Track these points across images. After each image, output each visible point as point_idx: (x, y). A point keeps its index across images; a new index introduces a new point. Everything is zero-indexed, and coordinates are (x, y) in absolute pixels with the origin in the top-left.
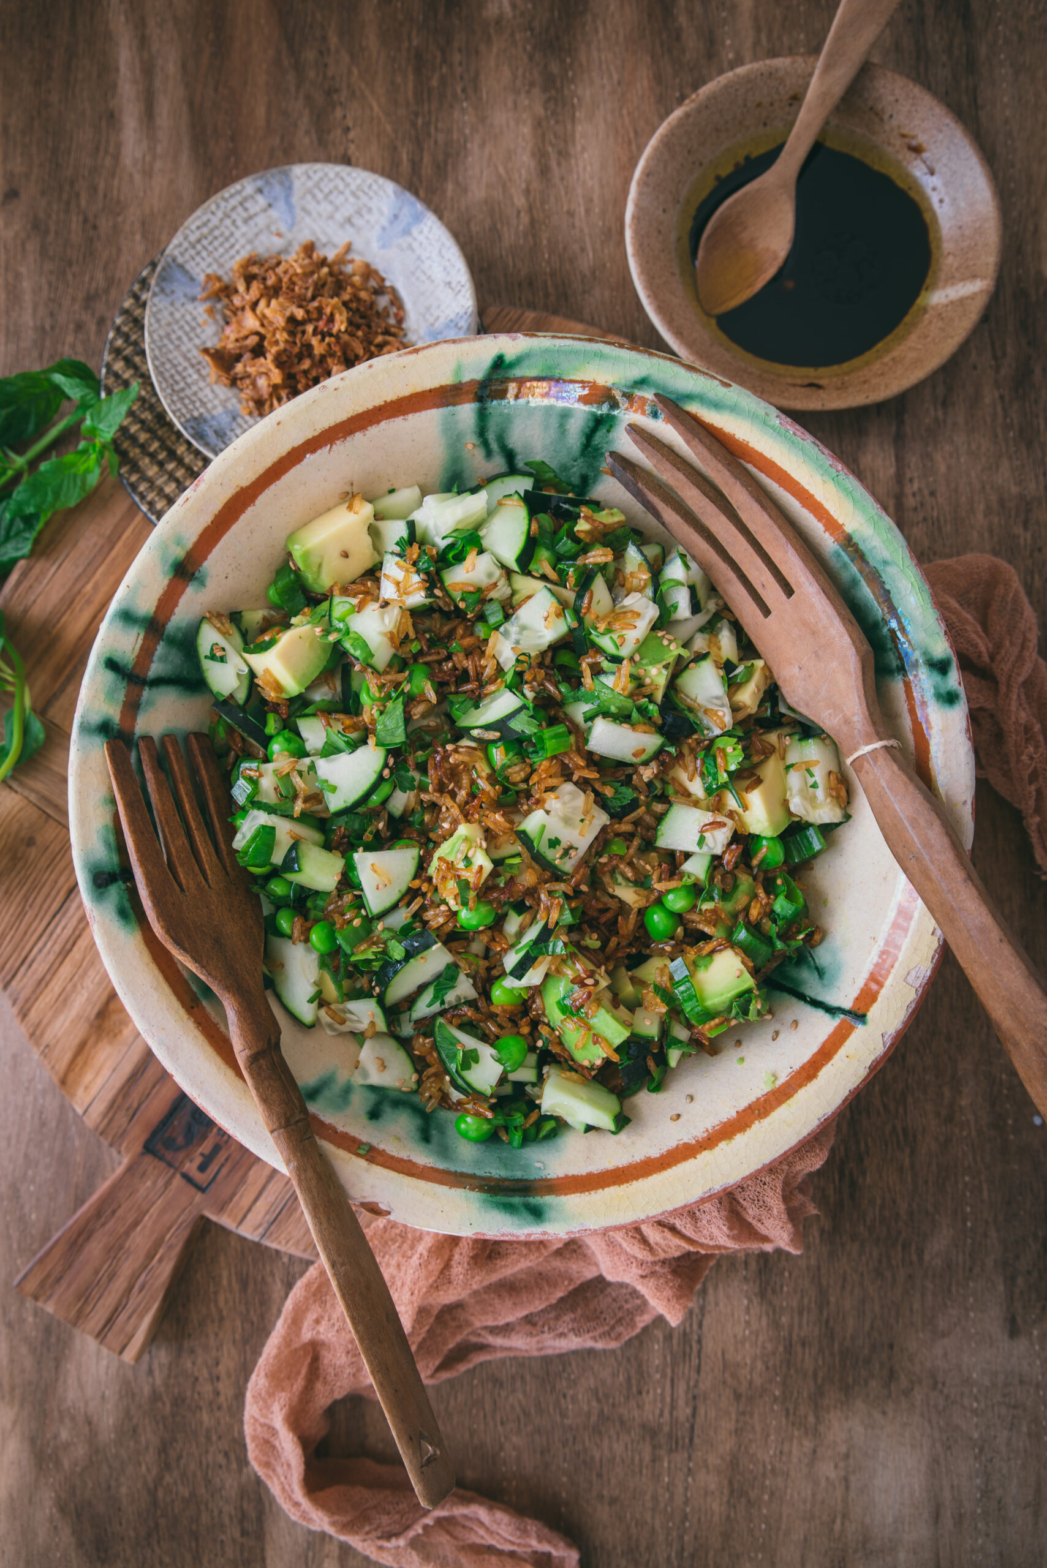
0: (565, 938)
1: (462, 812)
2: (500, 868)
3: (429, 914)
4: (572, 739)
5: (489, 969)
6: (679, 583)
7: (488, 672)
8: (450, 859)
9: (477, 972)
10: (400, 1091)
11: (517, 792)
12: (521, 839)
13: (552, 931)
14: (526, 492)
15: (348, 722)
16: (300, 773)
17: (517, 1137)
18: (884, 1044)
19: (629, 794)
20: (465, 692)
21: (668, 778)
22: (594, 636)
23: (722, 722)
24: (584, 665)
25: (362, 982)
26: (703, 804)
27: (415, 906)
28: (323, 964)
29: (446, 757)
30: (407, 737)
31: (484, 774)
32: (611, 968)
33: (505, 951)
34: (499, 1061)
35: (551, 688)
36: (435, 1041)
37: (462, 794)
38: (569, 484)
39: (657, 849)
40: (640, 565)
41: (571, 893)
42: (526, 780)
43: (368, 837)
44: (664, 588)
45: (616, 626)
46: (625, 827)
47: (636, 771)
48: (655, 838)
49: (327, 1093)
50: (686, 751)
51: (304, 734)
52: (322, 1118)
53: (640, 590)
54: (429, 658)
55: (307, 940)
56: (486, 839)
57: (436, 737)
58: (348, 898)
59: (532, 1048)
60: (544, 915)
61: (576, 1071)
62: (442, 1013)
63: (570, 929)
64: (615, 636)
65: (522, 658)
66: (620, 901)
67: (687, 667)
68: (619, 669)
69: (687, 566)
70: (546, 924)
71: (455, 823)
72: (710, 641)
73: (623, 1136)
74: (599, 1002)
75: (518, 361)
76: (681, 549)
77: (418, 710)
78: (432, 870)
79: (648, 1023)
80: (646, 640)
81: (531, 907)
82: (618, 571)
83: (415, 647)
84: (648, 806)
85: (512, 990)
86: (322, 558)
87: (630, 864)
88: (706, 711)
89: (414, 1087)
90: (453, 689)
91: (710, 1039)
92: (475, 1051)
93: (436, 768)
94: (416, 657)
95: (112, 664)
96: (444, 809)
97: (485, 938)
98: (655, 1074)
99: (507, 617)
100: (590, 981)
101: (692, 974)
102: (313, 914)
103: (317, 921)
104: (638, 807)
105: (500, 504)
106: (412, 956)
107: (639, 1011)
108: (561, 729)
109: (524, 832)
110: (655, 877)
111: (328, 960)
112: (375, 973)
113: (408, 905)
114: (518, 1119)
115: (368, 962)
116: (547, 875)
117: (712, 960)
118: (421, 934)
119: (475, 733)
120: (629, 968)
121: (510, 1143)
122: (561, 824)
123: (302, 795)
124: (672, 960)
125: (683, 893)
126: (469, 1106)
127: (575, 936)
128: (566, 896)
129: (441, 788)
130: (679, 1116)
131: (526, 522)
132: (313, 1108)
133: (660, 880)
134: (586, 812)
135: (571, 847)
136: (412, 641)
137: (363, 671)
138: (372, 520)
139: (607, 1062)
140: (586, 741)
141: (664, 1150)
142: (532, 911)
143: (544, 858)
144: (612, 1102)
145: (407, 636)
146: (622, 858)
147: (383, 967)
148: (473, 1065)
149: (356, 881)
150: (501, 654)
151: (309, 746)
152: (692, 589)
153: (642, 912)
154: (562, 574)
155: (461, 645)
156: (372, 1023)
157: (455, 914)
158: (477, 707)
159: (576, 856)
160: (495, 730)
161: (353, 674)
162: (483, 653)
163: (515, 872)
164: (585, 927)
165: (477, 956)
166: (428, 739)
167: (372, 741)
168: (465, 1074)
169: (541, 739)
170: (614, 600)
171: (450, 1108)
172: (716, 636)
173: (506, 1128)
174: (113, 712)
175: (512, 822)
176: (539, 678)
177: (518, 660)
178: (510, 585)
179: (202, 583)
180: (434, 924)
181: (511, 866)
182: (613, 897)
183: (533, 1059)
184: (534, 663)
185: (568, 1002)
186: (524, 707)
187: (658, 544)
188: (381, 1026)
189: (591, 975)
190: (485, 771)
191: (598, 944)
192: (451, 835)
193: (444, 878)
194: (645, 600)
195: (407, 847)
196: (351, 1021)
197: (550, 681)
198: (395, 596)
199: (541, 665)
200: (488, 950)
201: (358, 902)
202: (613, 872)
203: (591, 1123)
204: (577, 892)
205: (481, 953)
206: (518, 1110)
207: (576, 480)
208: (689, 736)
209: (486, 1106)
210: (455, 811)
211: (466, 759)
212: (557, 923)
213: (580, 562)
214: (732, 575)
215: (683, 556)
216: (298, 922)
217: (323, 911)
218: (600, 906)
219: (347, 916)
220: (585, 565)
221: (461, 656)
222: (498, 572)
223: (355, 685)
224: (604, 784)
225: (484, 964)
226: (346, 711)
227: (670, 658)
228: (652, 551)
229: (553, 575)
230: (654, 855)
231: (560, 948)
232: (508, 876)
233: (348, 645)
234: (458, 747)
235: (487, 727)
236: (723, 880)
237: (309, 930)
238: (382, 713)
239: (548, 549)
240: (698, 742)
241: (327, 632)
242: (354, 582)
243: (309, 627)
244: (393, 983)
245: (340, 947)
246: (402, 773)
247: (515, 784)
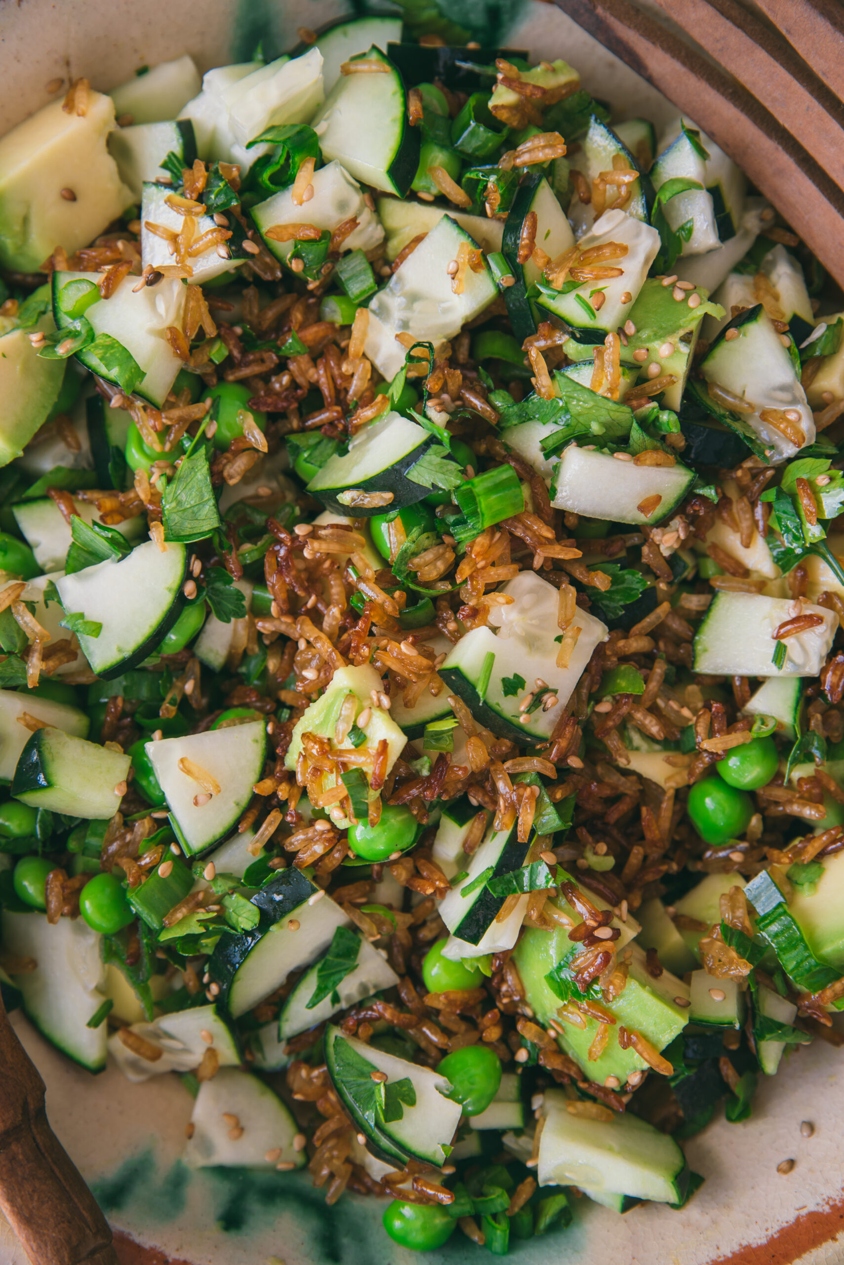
0: (549, 858)
1: (335, 646)
2: (418, 743)
3: (296, 841)
4: (525, 491)
5: (413, 929)
6: (691, 185)
7: (357, 386)
8: (326, 733)
9: (392, 937)
10: (273, 1169)
11: (435, 600)
12: (451, 684)
13: (525, 846)
14: (391, 46)
15: (109, 503)
16: (31, 607)
17: (500, 1233)
19: (636, 581)
20: (318, 428)
21: (704, 547)
22: (546, 299)
23: (797, 431)
24: (534, 353)
25: (185, 978)
26: (774, 586)
27: (268, 828)
28: (109, 952)
29: (296, 549)
30: (221, 519)
31: (370, 573)
32: (637, 903)
33: (441, 893)
34: (451, 1095)
35: (477, 402)
36: (330, 1072)
37: (333, 615)
38: (467, 26)
39: (697, 678)
40: (615, 159)
41: (552, 774)
42: (449, 575)
43: (168, 710)
44: (664, 197)
45: (586, 274)
46: (637, 644)
47: (646, 540)
48: (692, 657)
49: (140, 1191)
50: (732, 493)
51: (32, 533)
52: (138, 1239)
53: (622, 204)
54: (245, 372)
55: (75, 912)
56: (387, 692)
57: (273, 515)
58: (143, 827)
59: (509, 1066)
60: (508, 819)
61: (594, 1099)
62: (337, 1019)
63: (557, 839)
64: (585, 293)
65: (417, 352)
66: (639, 777)
67: (722, 336)
68: (600, 354)
69: (702, 153)
70: (514, 835)
71: (326, 669)
72: (757, 288)
73: (693, 1212)
74: (624, 968)
76: (689, 124)
77: (236, 469)
78: (292, 759)
79: (718, 998)
80: (642, 294)
81: (480, 808)
82: (575, 175)
83: (218, 353)
84: (673, 600)
85: (461, 963)
86: (29, 207)
87: (653, 710)
88: (765, 416)
89: (300, 1159)
90: (295, 424)
91: (833, 1016)
92: (405, 1084)
93: (280, 570)
94: (222, 370)
96: (302, 645)
97: (401, 874)
98: (739, 1090)
99: (381, 281)
100: (604, 933)
101: (789, 899)
102: (81, 863)
103: (89, 875)
104: (656, 604)
105: (346, 72)
106: (274, 921)
107: (696, 976)
108: (505, 473)
109: (456, 671)
110: (701, 729)
111: (117, 944)
112: (207, 958)
113: (256, 827)
114: (498, 1199)
115: (192, 940)
116: (506, 745)
117: (821, 871)
118: (284, 879)
119: (345, 498)
120: (668, 901)
121: (487, 1245)
122: (521, 650)
123: (38, 646)
124: (747, 878)
125: (754, 753)
126: (406, 1186)
127: (567, 852)
128: (545, 781)
129: (293, 608)
130: (792, 1163)
131: (399, 100)
132: (117, 1221)
133: (711, 734)
134: (565, 623)
135: (545, 690)
136: (212, 341)
137: (128, 405)
138: (113, 126)
139: (650, 1077)
140: (552, 492)
141: (774, 1230)
142: (485, 815)
143: (498, 714)
144: (665, 1147)
145: (201, 333)
146: (636, 700)
147: (221, 947)
148: (405, 1108)
149: (154, 793)
150: (376, 349)
151: (42, 556)
152: (715, 193)
153: (682, 795)
154: (474, 189)
155: (302, 341)
156: (211, 1052)
157: (343, 835)
158: (343, 451)
159: (556, 704)
160: (383, 489)
161: (109, 415)
162: (343, 353)
163: (447, 745)
164: (583, 832)
165: (390, 907)
166: (259, 519)
167: (157, 533)
168: (393, 1127)
169: (470, 497)
170: (574, 230)
171: (369, 1192)
172: (767, 275)
173: (477, 1219)
175: (430, 656)
176: (452, 386)
177: (410, 358)
178: (380, 221)
180: (306, 857)
181: (438, 736)
182: (626, 773)
183: (511, 1085)
184: (441, 360)
185: (567, 975)
186: (432, 441)
187: (642, 120)
188: (228, 1053)
189: (605, 920)
190: (371, 566)
191: (609, 862)
192: (321, 691)
193: (317, 771)
194: (631, 221)
195: (242, 721)
196: (172, 1051)
197: (472, 390)
198: (171, 261)
199: (452, 362)
200: (408, 893)
201: (162, 832)
202: (622, 728)
203: (633, 1192)
204: (563, 771)
205: (396, 901)
206: (494, 1183)
207: (478, 18)
208: (736, 465)
209: (437, 1182)
210: (324, 647)
211: (334, 548)
212: (533, 832)
213: (505, 163)
214: (786, 160)
215: (692, 135)
216: (55, 880)
217: (99, 855)
218: (607, 792)
219: (146, 861)
220: (515, 168)
221: (304, 360)
222: (356, 199)
223: (114, 435)
224: (590, 568)
225: (403, 920)
226: (103, 484)
227: (691, 323)
228: (634, 133)
229: (457, 194)
230: (693, 688)
231: (543, 878)
232: (435, 753)
233: (94, 360)
234: (317, 528)
235: (368, 486)
236: (825, 722)
237: (77, 892)
238: (169, 480)
239: (443, 147)
240: (755, 474)
241: (52, 340)
242: (91, 245)
243: (17, 334)
244: (241, 973)
245: (137, 918)
246: (219, 585)
247: (428, 585)
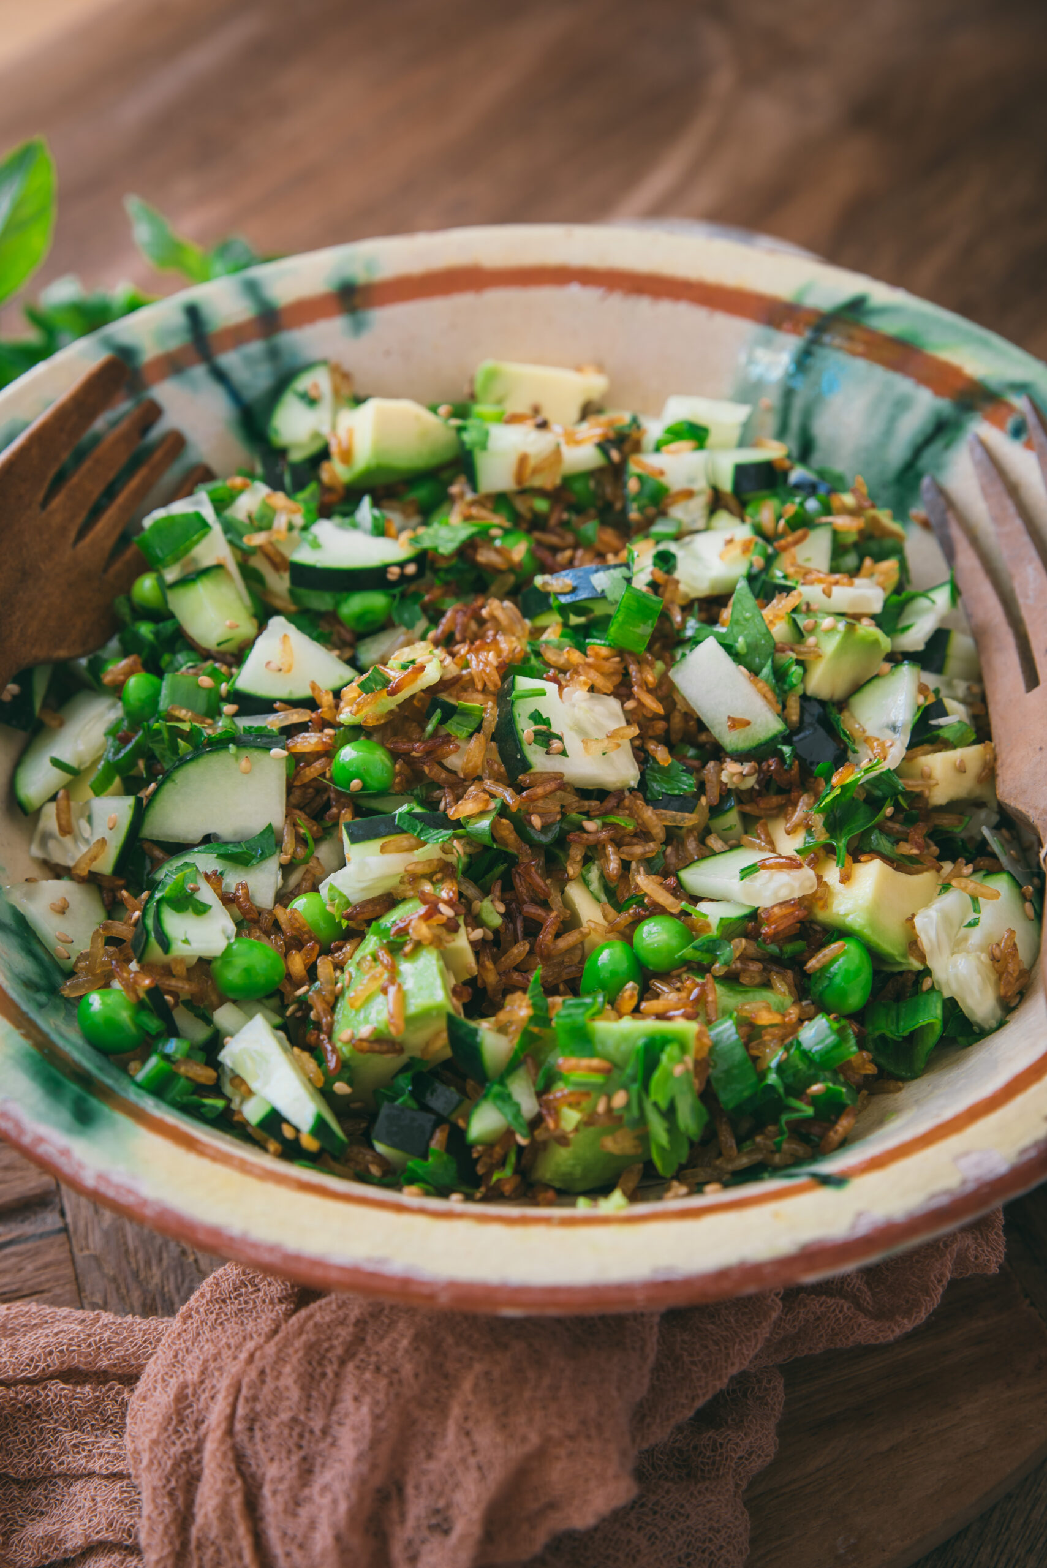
18: (853, 1226)
23: (884, 752)
39: (676, 876)
47: (718, 758)
75: (882, 311)
88: (867, 740)
92: (207, 906)
95: (193, 313)
148: (188, 913)
167: (404, 538)
174: (150, 350)
179: (358, 327)
191: (497, 920)
196: (79, 834)
